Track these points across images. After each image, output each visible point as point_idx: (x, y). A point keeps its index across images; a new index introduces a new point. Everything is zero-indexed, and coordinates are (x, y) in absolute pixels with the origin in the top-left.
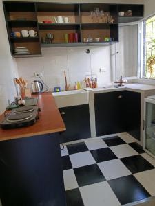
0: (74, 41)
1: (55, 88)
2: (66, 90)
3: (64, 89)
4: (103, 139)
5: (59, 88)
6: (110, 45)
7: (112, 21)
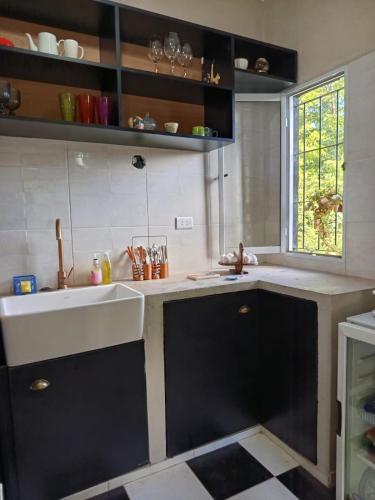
0: (96, 120)
1: (17, 280)
2: (60, 287)
3: (54, 283)
4: (189, 462)
5: (32, 278)
6: (205, 150)
7: (216, 80)
